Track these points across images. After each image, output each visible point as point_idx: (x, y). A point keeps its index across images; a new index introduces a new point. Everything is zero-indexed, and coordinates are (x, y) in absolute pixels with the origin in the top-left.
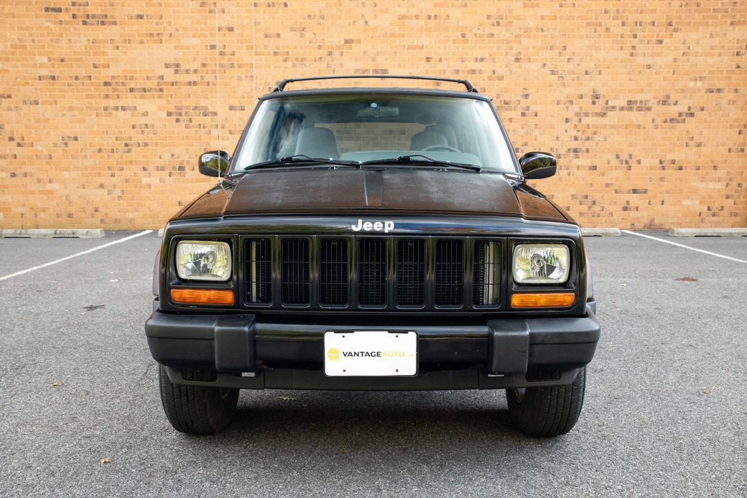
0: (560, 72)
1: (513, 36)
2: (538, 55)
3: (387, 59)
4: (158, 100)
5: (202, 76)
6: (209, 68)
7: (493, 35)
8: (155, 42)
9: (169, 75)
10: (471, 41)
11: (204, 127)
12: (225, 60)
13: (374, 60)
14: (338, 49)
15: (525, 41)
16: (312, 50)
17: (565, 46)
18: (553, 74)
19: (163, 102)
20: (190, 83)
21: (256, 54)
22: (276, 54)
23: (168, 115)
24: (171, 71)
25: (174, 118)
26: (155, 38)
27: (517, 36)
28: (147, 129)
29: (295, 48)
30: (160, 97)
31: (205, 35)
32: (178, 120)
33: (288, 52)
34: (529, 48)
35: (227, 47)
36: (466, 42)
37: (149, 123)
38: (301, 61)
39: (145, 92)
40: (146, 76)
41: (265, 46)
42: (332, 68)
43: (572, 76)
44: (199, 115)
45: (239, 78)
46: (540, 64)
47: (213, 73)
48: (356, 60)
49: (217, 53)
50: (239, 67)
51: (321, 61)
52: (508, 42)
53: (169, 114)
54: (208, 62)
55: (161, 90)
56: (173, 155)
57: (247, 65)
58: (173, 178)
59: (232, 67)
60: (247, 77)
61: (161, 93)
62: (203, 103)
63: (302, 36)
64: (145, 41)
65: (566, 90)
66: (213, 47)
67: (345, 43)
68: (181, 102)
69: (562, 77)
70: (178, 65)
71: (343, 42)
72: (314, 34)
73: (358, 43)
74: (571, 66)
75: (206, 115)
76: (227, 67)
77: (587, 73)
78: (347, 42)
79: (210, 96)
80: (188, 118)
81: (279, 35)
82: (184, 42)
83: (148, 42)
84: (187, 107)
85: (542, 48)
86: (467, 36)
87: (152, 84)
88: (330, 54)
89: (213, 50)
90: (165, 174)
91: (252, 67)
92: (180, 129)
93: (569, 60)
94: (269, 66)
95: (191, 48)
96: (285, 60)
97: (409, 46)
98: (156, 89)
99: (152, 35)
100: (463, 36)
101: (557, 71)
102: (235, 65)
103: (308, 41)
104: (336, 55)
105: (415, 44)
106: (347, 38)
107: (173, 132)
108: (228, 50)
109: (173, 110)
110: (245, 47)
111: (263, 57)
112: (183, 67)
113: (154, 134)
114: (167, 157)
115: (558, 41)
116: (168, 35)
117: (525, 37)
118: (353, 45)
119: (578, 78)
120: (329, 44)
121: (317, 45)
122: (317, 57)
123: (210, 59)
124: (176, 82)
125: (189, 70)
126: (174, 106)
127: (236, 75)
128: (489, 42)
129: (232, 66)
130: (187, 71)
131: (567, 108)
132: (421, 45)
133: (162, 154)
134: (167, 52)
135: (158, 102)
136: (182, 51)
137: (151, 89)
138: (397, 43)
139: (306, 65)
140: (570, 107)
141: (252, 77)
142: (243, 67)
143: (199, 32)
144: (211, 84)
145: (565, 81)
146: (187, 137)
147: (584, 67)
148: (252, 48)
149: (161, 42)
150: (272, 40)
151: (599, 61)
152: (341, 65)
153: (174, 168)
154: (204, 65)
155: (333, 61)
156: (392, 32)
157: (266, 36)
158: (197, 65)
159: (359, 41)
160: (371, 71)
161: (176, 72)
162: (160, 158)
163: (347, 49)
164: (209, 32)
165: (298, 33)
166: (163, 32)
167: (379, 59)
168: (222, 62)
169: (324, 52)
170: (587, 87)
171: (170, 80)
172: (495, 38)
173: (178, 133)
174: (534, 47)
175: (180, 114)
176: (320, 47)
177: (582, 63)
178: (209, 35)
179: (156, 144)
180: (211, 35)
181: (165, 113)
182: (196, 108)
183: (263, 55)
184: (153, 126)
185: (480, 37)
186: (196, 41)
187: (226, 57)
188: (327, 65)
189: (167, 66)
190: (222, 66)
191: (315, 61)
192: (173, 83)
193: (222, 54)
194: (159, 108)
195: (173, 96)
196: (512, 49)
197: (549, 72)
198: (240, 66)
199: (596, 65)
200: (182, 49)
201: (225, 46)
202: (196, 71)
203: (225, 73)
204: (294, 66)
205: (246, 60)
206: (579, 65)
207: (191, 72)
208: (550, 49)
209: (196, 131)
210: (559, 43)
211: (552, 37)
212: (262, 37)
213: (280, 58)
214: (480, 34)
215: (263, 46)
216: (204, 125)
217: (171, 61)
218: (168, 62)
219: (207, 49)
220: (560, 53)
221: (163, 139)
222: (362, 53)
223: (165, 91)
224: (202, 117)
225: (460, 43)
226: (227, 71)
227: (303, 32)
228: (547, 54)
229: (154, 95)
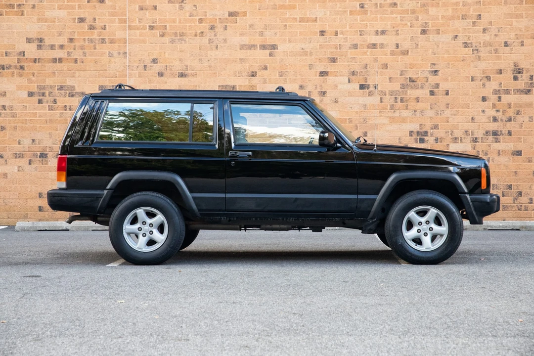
0: (474, 45)
1: (419, 5)
2: (448, 26)
3: (276, 34)
4: (19, 78)
5: (68, 53)
6: (77, 44)
7: (395, 4)
8: (16, 14)
9: (31, 50)
10: (371, 11)
11: (70, 110)
12: (95, 35)
13: (261, 34)
14: (221, 23)
15: (433, 11)
16: (193, 24)
17: (480, 15)
18: (465, 47)
19: (23, 81)
20: (54, 60)
21: (130, 28)
22: (152, 28)
23: (29, 96)
24: (34, 46)
25: (36, 99)
26: (16, 10)
27: (424, 5)
28: (4, 111)
29: (174, 21)
30: (21, 75)
31: (73, 7)
32: (40, 102)
33: (166, 26)
34: (438, 18)
35: (97, 19)
36: (366, 13)
37: (7, 104)
38: (180, 35)
39: (4, 69)
40: (4, 51)
41: (139, 19)
42: (214, 44)
43: (488, 48)
44: (65, 96)
45: (111, 55)
46: (451, 35)
47: (82, 49)
48: (242, 35)
49: (86, 26)
50: (111, 43)
51: (202, 36)
52: (413, 12)
53: (31, 94)
54: (76, 37)
55: (22, 68)
56: (33, 140)
57: (120, 40)
58: (33, 166)
59: (102, 43)
60: (119, 53)
61: (21, 71)
62: (69, 82)
63: (181, 8)
64: (4, 13)
65: (482, 65)
66: (82, 20)
67: (229, 16)
68: (45, 81)
69: (477, 50)
70: (41, 40)
71: (227, 15)
72: (195, 6)
73: (244, 16)
74: (487, 37)
75: (73, 96)
76: (97, 42)
77: (506, 45)
78: (231, 14)
79: (77, 75)
80: (52, 99)
81: (155, 8)
82: (49, 14)
83: (7, 13)
84: (51, 87)
85: (453, 18)
86: (366, 6)
87: (12, 60)
88: (212, 28)
89: (82, 24)
90: (24, 162)
91: (125, 43)
92: (43, 111)
93: (484, 30)
94: (144, 42)
95: (56, 20)
96: (162, 35)
97: (300, 18)
98: (16, 66)
99: (12, 6)
100: (362, 6)
101: (471, 43)
102: (107, 40)
103: (188, 14)
104: (219, 29)
105: (308, 16)
106: (232, 10)
107: (35, 114)
108: (98, 24)
109: (35, 90)
110: (117, 20)
111: (138, 32)
112: (48, 42)
113: (13, 116)
114: (27, 142)
115: (471, 9)
116: (31, 6)
117: (432, 6)
118: (238, 18)
119: (496, 51)
120: (211, 17)
121: (198, 18)
122: (199, 32)
123: (78, 32)
124: (39, 59)
125: (54, 45)
126: (36, 85)
127: (107, 51)
128: (392, 13)
129: (103, 41)
130: (52, 47)
131: (484, 85)
132: (314, 17)
133: (22, 139)
134: (29, 26)
135: (18, 80)
136: (46, 24)
137: (10, 66)
138: (288, 16)
139: (185, 41)
140: (487, 83)
141: (126, 53)
142: (115, 43)
143: (66, 3)
144: (78, 61)
145: (482, 55)
146: (50, 120)
147: (502, 38)
148: (125, 22)
149: (22, 14)
150: (147, 13)
151: (521, 30)
152: (225, 41)
153: (35, 155)
154: (71, 40)
155: (215, 35)
156: (282, 4)
157: (141, 9)
158: (63, 40)
159: (245, 14)
160: (258, 46)
161: (39, 47)
162: (19, 143)
163: (231, 22)
164: (77, 4)
165: (177, 5)
166: (24, 3)
167: (267, 33)
168: (91, 37)
169: (205, 26)
170: (507, 61)
171: (33, 57)
172: (399, 8)
173: (40, 116)
174: (443, 17)
175: (43, 94)
176: (201, 21)
177: (500, 33)
178: (77, 7)
179: (15, 128)
180: (79, 7)
181: (25, 94)
182: (61, 88)
183: (138, 29)
184: (11, 107)
185: (381, 7)
186: (62, 14)
187: (95, 31)
188: (210, 40)
189: (29, 40)
190: (91, 41)
191: (196, 35)
192: (36, 59)
193: (92, 28)
194: (19, 88)
195: (36, 74)
196: (417, 20)
197: (461, 44)
198: (112, 41)
199: (517, 35)
200: (46, 22)
201: (95, 19)
202: (62, 47)
203: (95, 49)
204: (172, 42)
205: (119, 35)
206: (496, 35)
207: (57, 47)
208: (463, 19)
209: (61, 113)
210: (472, 11)
211: (464, 5)
212: (137, 9)
213: (157, 32)
214: (381, 4)
215: (137, 20)
216: (70, 106)
217: (34, 36)
218: (30, 36)
219: (74, 22)
220: (474, 23)
221: (23, 123)
222: (248, 26)
223: (26, 69)
224: (67, 98)
225: (359, 15)
226: (97, 47)
227: (183, 4)
228: (459, 24)
229: (13, 73)
